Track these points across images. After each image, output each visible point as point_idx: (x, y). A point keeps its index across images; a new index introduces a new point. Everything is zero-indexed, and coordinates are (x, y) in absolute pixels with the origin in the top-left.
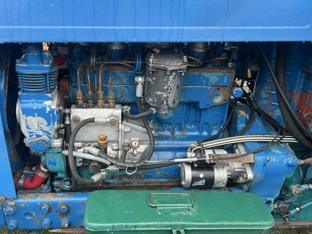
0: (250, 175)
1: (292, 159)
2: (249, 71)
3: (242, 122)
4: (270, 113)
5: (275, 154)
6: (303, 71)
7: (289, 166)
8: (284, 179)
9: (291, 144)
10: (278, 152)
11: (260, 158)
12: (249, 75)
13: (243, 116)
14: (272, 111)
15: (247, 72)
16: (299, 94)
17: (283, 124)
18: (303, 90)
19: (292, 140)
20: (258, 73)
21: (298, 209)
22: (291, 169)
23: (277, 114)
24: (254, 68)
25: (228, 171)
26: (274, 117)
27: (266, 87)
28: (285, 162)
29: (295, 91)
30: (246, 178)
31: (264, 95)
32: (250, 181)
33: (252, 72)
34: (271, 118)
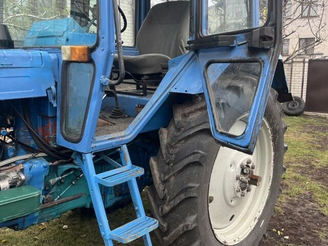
0: (23, 177)
1: (45, 163)
2: (8, 120)
3: (11, 152)
4: (28, 144)
5: (35, 163)
6: (40, 115)
7: (45, 167)
8: (44, 176)
9: (43, 157)
10: (37, 161)
11: (26, 166)
12: (9, 123)
13: (11, 148)
14: (29, 142)
15: (7, 121)
16: (41, 128)
17: (37, 148)
18: (43, 126)
19: (44, 154)
20: (14, 121)
21: (58, 197)
22: (46, 169)
23: (32, 143)
24: (11, 118)
25: (9, 181)
26: (31, 146)
27: (22, 129)
28: (42, 166)
29: (39, 127)
30: (21, 179)
31: (21, 134)
32: (24, 181)
33: (11, 120)
34: (29, 147)
